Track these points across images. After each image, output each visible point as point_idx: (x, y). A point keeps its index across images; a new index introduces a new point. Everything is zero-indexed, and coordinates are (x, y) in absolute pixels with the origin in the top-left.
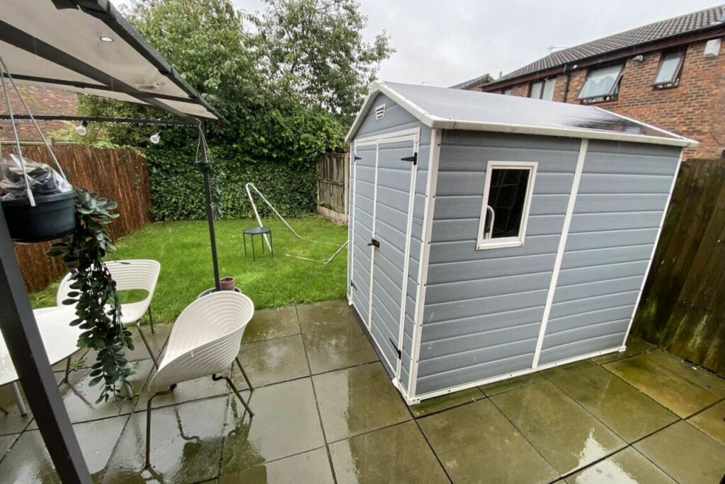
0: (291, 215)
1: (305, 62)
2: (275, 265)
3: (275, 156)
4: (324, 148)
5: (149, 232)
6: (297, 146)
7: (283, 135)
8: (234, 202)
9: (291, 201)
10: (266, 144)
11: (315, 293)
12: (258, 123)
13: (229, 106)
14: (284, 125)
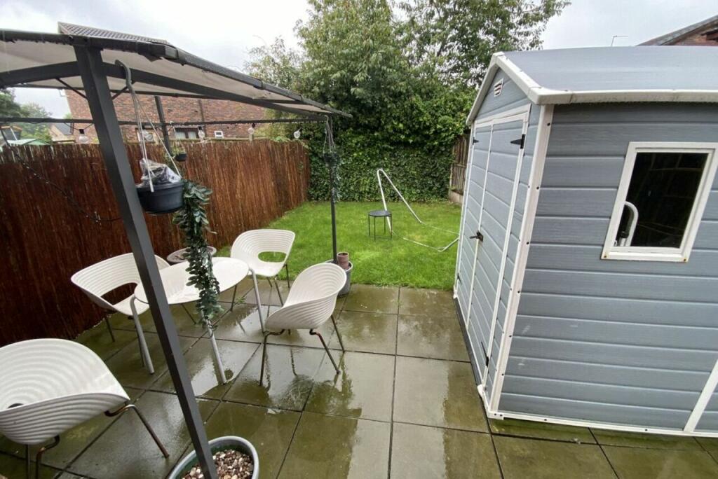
0: (420, 200)
1: (453, 39)
2: (392, 246)
3: (411, 141)
4: (462, 130)
5: (306, 209)
6: (434, 130)
7: (421, 120)
8: (371, 186)
9: (422, 185)
10: (404, 130)
11: (420, 279)
12: (398, 110)
13: (374, 97)
14: (422, 110)
